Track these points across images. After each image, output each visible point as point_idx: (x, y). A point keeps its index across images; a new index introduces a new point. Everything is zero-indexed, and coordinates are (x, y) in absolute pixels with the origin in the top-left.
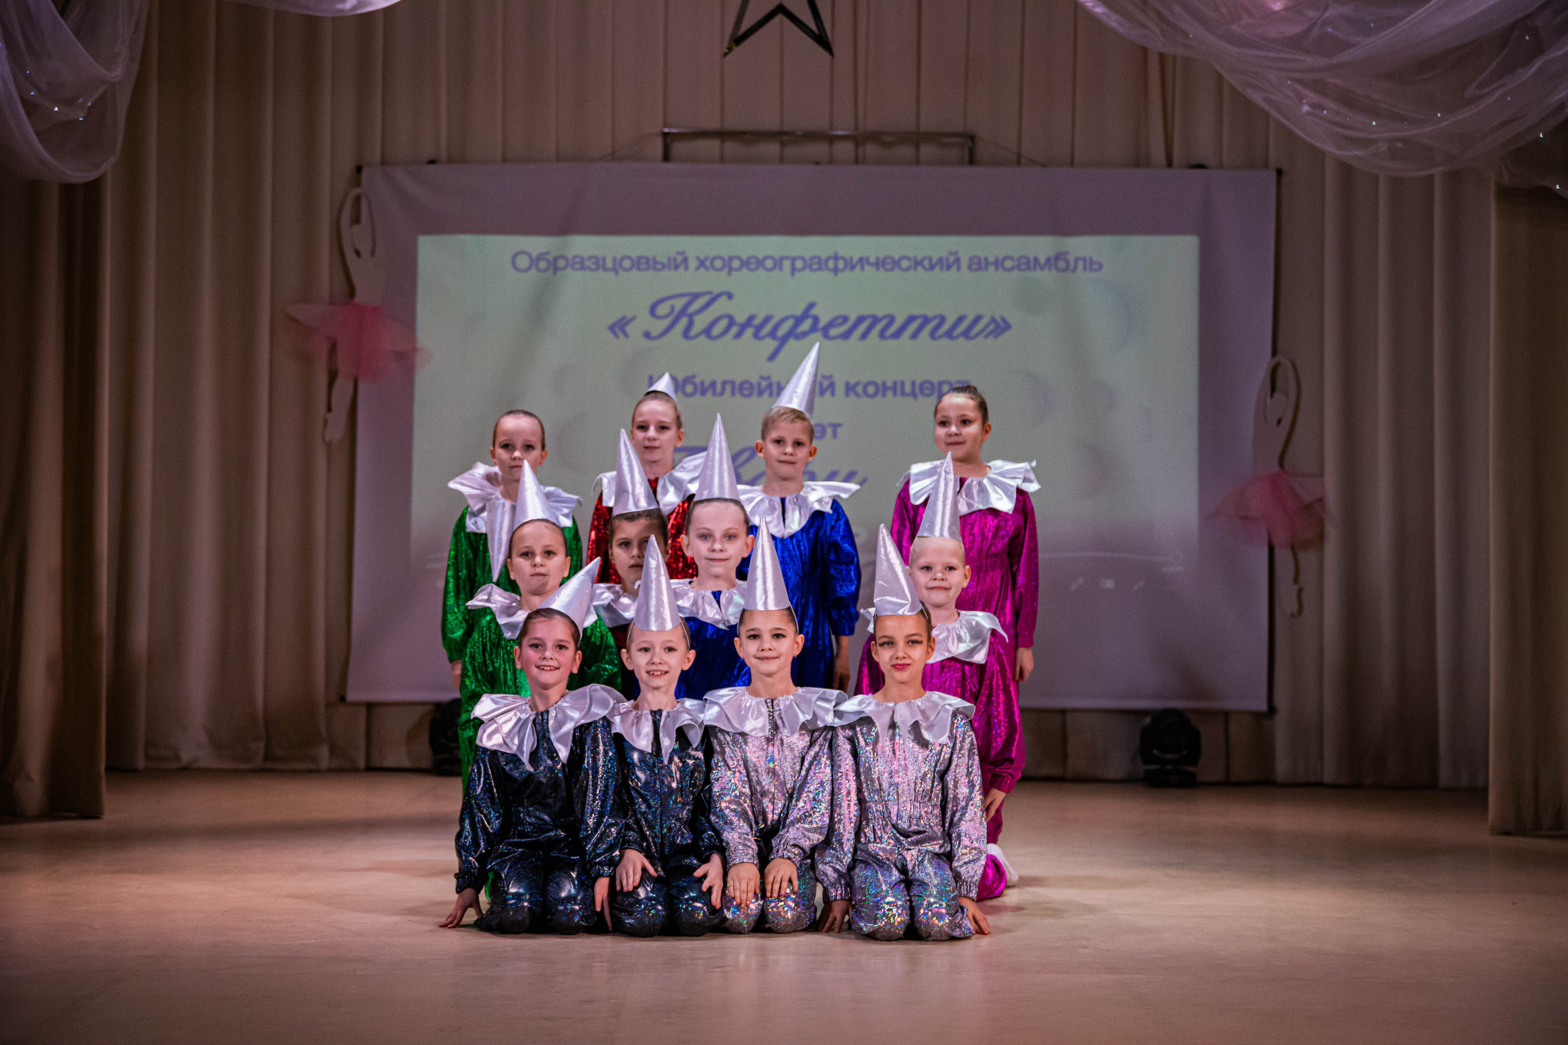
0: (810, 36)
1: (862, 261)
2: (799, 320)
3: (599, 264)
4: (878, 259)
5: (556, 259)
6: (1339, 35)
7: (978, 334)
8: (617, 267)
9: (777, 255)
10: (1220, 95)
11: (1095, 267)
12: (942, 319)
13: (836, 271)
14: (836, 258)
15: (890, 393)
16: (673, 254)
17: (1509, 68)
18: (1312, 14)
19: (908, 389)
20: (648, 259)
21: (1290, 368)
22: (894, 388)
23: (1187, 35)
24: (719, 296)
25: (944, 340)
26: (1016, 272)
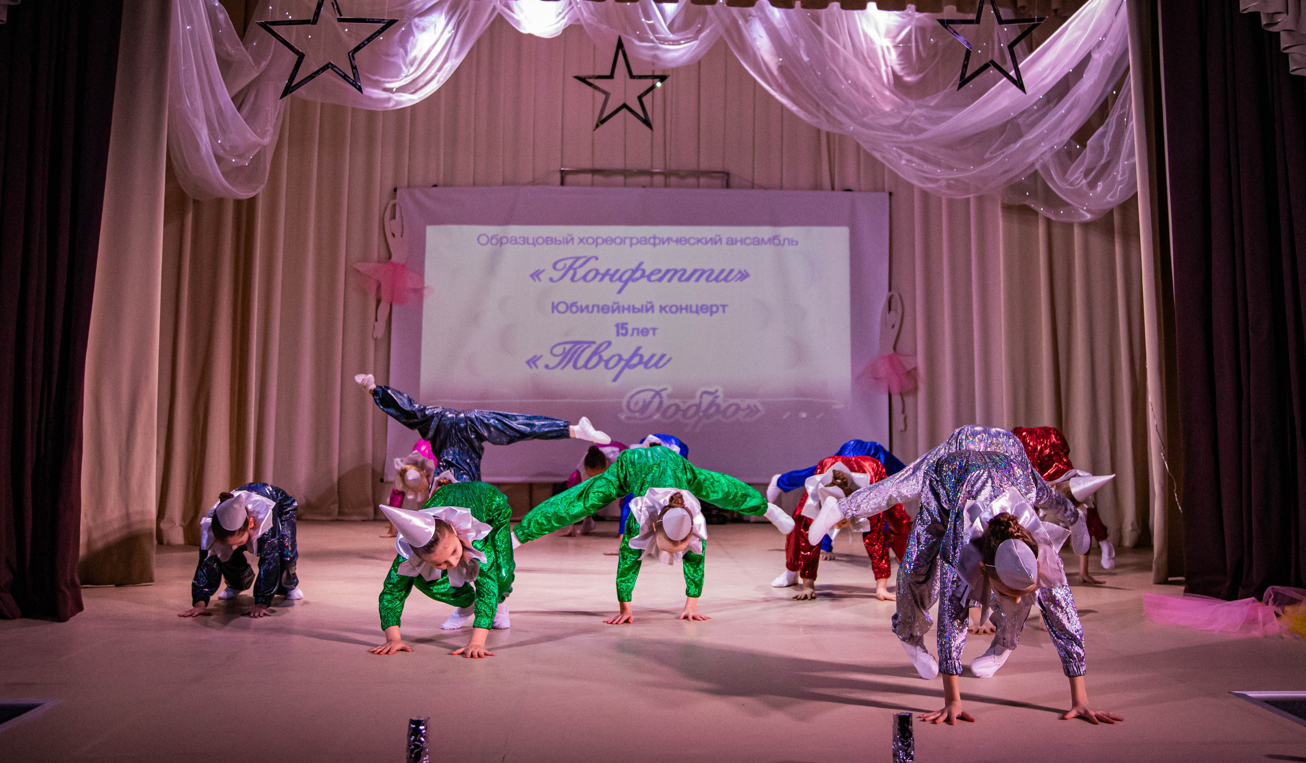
0: (640, 120)
1: (669, 239)
2: (634, 272)
3: (525, 241)
4: (677, 239)
5: (501, 238)
6: (920, 124)
7: (733, 279)
8: (535, 243)
9: (622, 236)
10: (859, 154)
11: (794, 243)
12: (712, 271)
13: (654, 244)
14: (655, 238)
15: (684, 311)
16: (565, 236)
17: (1006, 144)
18: (905, 113)
19: (694, 309)
20: (552, 238)
21: (898, 298)
22: (686, 308)
23: (840, 123)
24: (591, 258)
25: (714, 282)
26: (752, 246)
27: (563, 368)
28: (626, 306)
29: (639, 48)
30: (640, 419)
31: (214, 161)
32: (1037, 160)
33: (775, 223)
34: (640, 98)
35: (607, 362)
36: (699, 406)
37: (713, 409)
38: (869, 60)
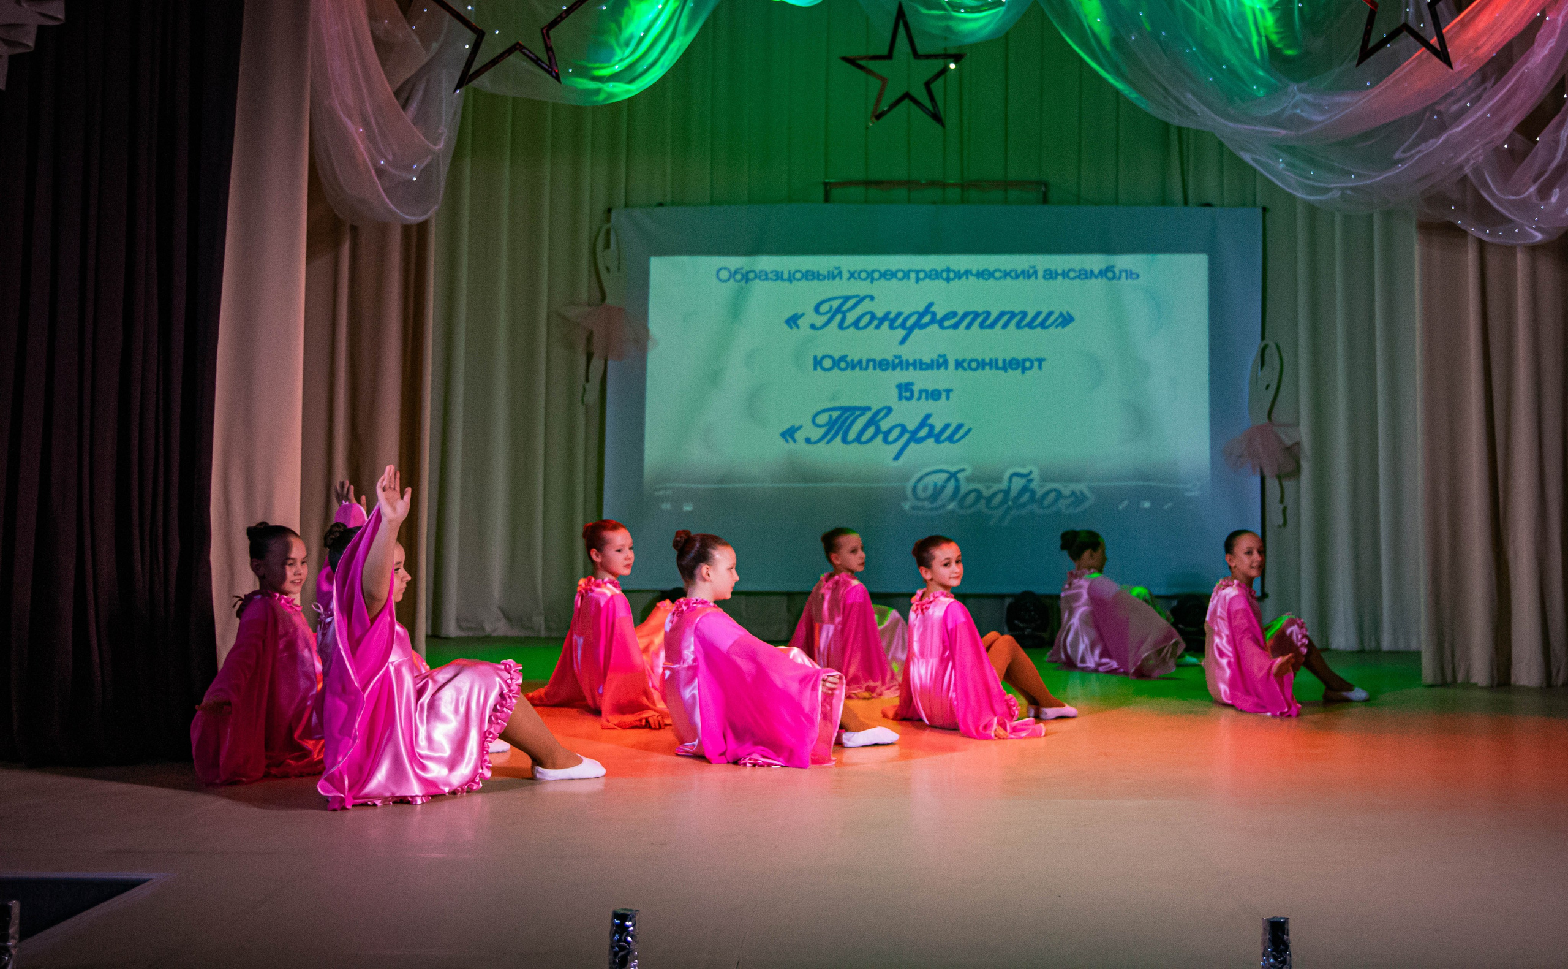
0: (928, 114)
1: (967, 273)
2: (922, 315)
3: (779, 276)
4: (978, 271)
5: (748, 272)
6: (1303, 114)
7: (1051, 324)
8: (791, 278)
9: (906, 269)
10: (1221, 155)
11: (1134, 276)
12: (1025, 314)
13: (948, 280)
14: (948, 270)
15: (987, 367)
16: (831, 269)
17: (1423, 138)
19: (1000, 364)
20: (813, 272)
21: (1274, 346)
22: (990, 364)
23: (1195, 113)
24: (864, 298)
25: (1026, 329)
26: (1077, 281)
27: (828, 443)
28: (911, 361)
29: (925, 16)
30: (932, 509)
31: (373, 172)
32: (1467, 160)
33: (1108, 248)
34: (927, 85)
35: (886, 434)
36: (1007, 492)
37: (1027, 496)
38: (1235, 28)
